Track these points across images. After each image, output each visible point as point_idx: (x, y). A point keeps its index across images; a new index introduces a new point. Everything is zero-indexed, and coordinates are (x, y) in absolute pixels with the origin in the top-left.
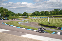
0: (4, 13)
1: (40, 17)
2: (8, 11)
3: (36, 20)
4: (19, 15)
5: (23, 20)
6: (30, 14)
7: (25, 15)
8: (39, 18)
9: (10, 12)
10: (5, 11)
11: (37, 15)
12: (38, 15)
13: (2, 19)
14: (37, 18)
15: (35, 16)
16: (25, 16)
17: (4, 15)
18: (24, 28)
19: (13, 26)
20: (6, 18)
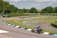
0: (4, 8)
1: (54, 15)
2: (9, 5)
3: (48, 19)
4: (25, 11)
5: (30, 19)
6: (40, 10)
7: (33, 11)
8: (52, 17)
9: (13, 6)
10: (6, 5)
11: (49, 13)
12: (51, 12)
13: (1, 17)
14: (49, 16)
15: (46, 13)
16: (33, 13)
17: (4, 11)
18: (30, 30)
19: (14, 26)
20: (6, 15)
